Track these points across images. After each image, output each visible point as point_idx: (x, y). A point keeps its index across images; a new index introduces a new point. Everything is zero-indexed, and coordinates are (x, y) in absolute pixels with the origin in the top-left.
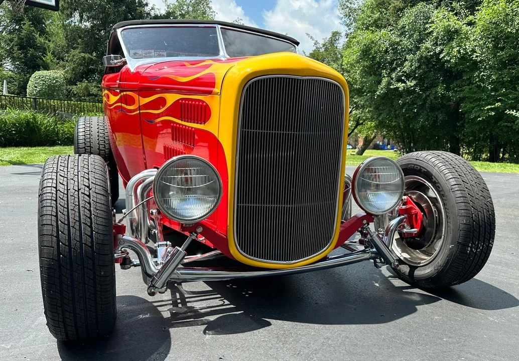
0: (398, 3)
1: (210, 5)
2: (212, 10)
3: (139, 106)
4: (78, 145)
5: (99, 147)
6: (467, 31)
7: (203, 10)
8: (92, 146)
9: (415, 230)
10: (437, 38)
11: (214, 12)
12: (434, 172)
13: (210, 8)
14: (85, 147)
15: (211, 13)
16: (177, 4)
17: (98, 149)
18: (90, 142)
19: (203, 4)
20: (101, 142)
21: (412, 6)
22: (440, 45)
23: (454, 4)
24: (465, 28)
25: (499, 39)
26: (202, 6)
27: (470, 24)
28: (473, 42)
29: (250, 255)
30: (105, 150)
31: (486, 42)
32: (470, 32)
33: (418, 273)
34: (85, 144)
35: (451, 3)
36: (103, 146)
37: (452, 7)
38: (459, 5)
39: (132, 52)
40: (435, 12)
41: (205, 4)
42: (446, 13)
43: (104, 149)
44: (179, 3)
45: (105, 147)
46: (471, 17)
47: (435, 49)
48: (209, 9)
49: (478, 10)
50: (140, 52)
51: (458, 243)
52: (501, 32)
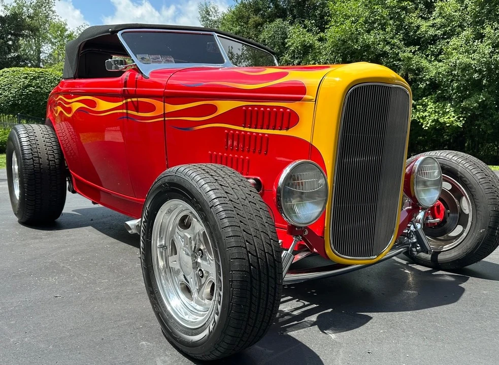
0: (258, 18)
1: (53, 9)
2: (55, 14)
3: (164, 113)
4: (23, 157)
5: (48, 157)
6: (319, 46)
7: (45, 13)
8: (40, 156)
9: (438, 220)
10: (294, 51)
11: (58, 16)
12: (460, 169)
13: (54, 12)
14: (32, 158)
15: (54, 17)
16: (15, 5)
17: (47, 159)
18: (37, 152)
19: (45, 7)
20: (49, 151)
21: (270, 22)
22: (297, 58)
23: (306, 22)
24: (317, 44)
25: (346, 55)
26: (44, 9)
27: (321, 40)
28: (324, 56)
29: (341, 254)
30: (54, 161)
31: (335, 57)
32: (321, 48)
33: (441, 257)
34: (33, 155)
35: (303, 21)
36: (52, 156)
37: (304, 25)
38: (311, 23)
39: (139, 56)
40: (291, 28)
41: (47, 7)
42: (302, 30)
43: (53, 159)
44: (18, 4)
45: (54, 157)
46: (322, 34)
47: (293, 61)
48: (52, 13)
49: (327, 28)
50: (147, 56)
51: (489, 227)
52: (348, 48)
